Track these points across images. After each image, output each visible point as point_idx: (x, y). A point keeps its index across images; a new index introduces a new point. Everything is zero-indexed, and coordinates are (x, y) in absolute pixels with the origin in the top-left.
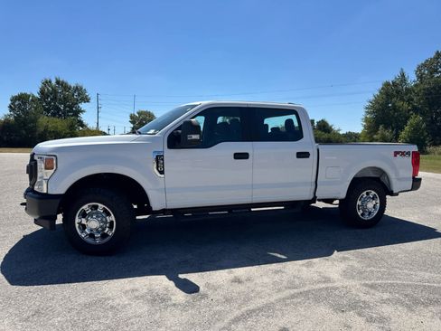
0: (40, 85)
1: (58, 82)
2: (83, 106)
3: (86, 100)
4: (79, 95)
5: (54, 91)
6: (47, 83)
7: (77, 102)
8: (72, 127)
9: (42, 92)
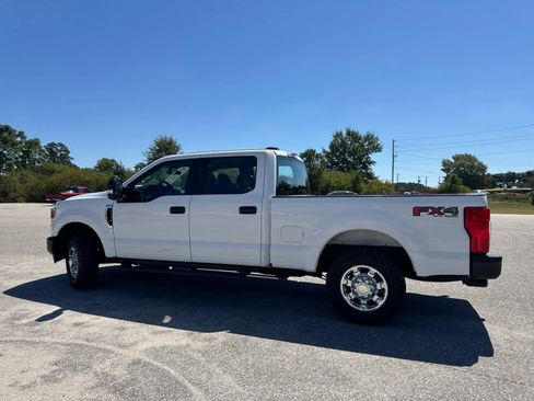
0: (331, 139)
1: (349, 133)
2: (373, 156)
3: (377, 149)
4: (369, 144)
5: (344, 144)
6: (338, 135)
7: (368, 152)
8: (356, 182)
9: (332, 146)
